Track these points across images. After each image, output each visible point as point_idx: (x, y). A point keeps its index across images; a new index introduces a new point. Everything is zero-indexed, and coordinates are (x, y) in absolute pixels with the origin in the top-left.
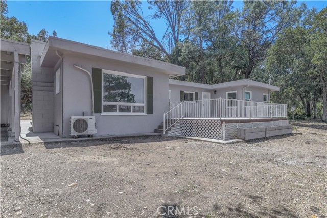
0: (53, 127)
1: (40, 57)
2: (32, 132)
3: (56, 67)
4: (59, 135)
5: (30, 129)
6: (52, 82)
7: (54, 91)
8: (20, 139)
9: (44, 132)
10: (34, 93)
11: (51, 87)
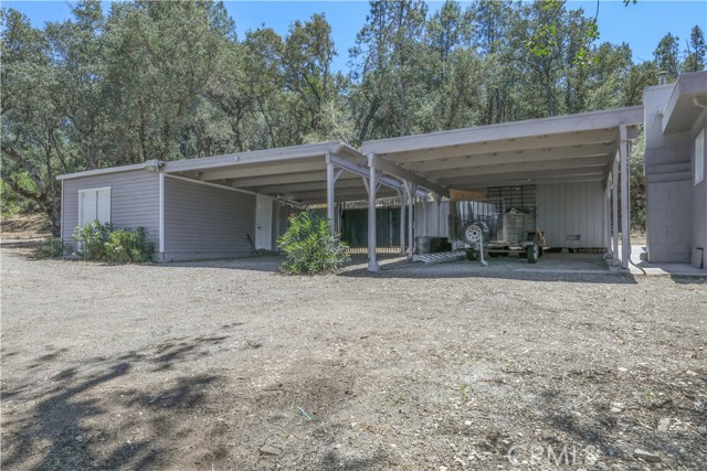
0: (690, 254)
1: (661, 116)
2: (647, 261)
3: (695, 127)
4: (702, 267)
5: (643, 257)
6: (688, 161)
7: (691, 178)
8: (630, 266)
9: (671, 263)
10: (651, 188)
11: (685, 170)
